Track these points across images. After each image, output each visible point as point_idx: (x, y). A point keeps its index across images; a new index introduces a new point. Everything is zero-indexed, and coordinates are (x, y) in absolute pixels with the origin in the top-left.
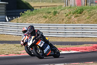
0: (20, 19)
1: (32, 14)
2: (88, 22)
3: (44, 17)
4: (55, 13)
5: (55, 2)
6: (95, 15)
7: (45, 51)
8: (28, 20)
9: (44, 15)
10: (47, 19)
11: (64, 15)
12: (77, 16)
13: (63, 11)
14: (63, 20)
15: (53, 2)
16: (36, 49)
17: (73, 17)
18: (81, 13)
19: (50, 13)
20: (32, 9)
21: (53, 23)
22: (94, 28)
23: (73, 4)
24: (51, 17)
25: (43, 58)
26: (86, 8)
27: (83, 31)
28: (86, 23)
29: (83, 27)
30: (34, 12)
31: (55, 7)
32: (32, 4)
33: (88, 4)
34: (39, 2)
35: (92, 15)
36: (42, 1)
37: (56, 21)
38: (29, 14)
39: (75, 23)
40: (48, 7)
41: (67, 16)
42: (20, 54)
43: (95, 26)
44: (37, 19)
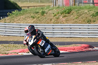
0: (8, 19)
1: (20, 14)
2: (76, 22)
3: (32, 17)
4: (43, 13)
5: (43, 2)
6: (83, 15)
7: (46, 50)
8: (16, 20)
9: (32, 15)
10: (35, 19)
11: (52, 15)
12: (65, 16)
13: (50, 12)
14: (51, 20)
15: (41, 2)
16: (37, 48)
17: (61, 17)
18: (69, 13)
19: (38, 13)
20: (19, 9)
21: (41, 23)
22: (82, 28)
23: (61, 4)
24: (39, 17)
25: (44, 57)
26: (74, 8)
27: (71, 32)
28: (75, 23)
29: (71, 27)
30: (21, 12)
31: (43, 7)
32: (20, 4)
33: (76, 4)
34: (27, 2)
35: (81, 15)
36: (30, 2)
37: (44, 21)
38: (17, 14)
39: (64, 23)
40: (35, 7)
41: (55, 16)
42: (8, 54)
43: (83, 26)
44: (25, 19)
